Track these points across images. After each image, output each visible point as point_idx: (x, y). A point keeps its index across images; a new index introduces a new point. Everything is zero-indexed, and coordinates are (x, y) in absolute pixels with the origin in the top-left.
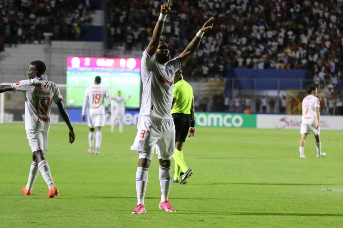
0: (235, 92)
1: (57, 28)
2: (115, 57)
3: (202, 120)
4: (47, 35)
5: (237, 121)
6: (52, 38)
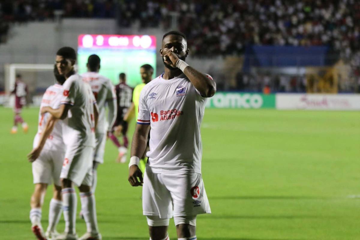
0: (253, 70)
1: (69, 6)
2: (129, 35)
3: (219, 101)
4: (58, 13)
5: (256, 101)
6: (63, 16)
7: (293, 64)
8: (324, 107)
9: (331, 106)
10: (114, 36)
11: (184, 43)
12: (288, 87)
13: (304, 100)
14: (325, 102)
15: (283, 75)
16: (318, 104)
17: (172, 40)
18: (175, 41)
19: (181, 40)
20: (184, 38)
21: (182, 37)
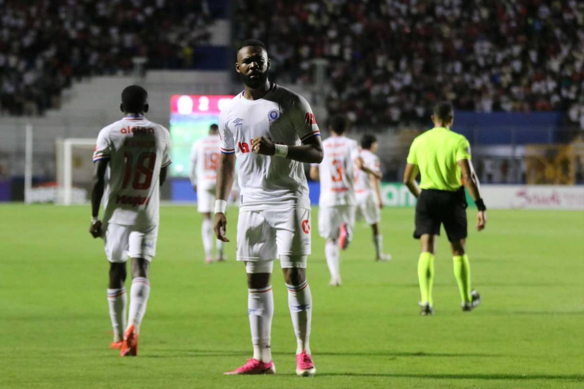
4: (138, 60)
7: (505, 140)
8: (553, 206)
9: (564, 204)
10: (225, 98)
11: (265, 55)
12: (497, 175)
13: (521, 194)
14: (554, 198)
15: (489, 157)
16: (544, 201)
17: (251, 52)
18: (254, 54)
19: (261, 52)
20: (264, 48)
21: (261, 47)
